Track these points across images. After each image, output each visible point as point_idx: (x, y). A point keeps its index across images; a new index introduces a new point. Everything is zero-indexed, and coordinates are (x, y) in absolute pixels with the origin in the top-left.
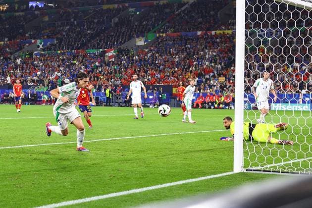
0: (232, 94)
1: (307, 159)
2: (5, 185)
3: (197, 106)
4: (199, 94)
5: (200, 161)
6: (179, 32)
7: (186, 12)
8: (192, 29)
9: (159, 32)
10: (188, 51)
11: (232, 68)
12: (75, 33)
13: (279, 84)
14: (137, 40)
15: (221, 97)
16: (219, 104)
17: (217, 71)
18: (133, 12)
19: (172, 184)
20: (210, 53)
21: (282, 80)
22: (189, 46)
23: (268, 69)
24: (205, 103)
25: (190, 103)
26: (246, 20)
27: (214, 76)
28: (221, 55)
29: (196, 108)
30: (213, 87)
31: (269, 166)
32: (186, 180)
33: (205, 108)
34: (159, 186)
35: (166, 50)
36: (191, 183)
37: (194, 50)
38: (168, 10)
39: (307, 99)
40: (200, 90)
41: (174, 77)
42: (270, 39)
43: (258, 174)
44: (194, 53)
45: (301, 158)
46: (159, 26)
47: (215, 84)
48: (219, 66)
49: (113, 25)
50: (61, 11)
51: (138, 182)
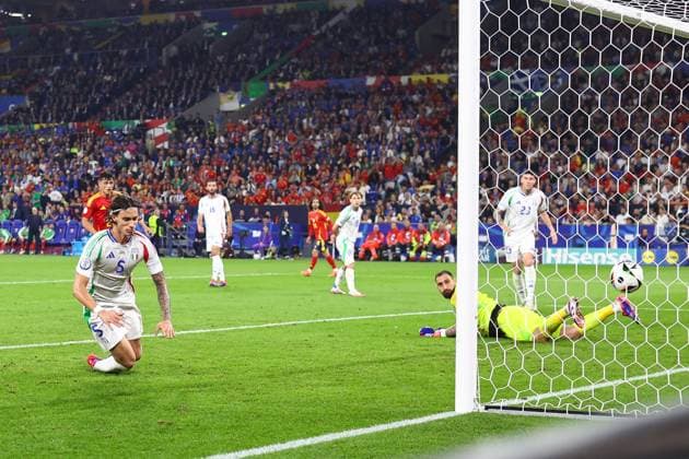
0: (449, 226)
1: (631, 379)
3: (367, 256)
4: (371, 226)
5: (376, 386)
6: (322, 78)
7: (339, 30)
8: (353, 72)
9: (275, 78)
10: (344, 123)
11: (450, 164)
12: (74, 82)
13: (560, 202)
14: (223, 98)
15: (424, 233)
16: (419, 251)
17: (414, 171)
18: (212, 30)
19: (308, 442)
20: (398, 129)
21: (569, 192)
22: (347, 111)
23: (537, 167)
24: (386, 248)
25: (351, 247)
26: (483, 49)
27: (406, 184)
28: (423, 134)
29: (363, 259)
30: (403, 210)
31: (539, 397)
33: (386, 259)
34: (279, 447)
35: (292, 122)
36: (354, 439)
37: (359, 122)
38: (296, 27)
39: (629, 238)
40: (373, 218)
41: (313, 185)
42: (539, 94)
43: (513, 416)
44: (359, 128)
45: (616, 378)
46: (275, 66)
47: (409, 203)
48: (419, 160)
49: (164, 63)
50: (42, 30)
51: (226, 437)
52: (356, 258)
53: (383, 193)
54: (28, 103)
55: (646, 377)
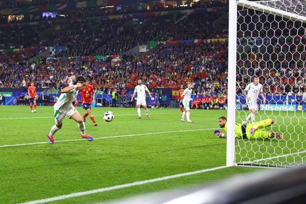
0: (225, 96)
1: (293, 154)
2: (20, 179)
3: (194, 107)
4: (196, 96)
5: (197, 156)
6: (177, 40)
7: (184, 22)
8: (189, 37)
9: (160, 40)
10: (186, 57)
11: (226, 73)
12: (84, 41)
13: (267, 87)
14: (140, 47)
15: (216, 98)
16: (214, 105)
17: (212, 75)
18: (136, 22)
19: (171, 177)
20: (206, 59)
21: (270, 83)
22: (187, 52)
23: (258, 73)
24: (202, 104)
25: (188, 104)
26: (238, 29)
27: (209, 80)
28: (216, 61)
29: (193, 108)
30: (208, 90)
31: (258, 161)
32: (183, 173)
33: (202, 108)
34: (160, 179)
35: (166, 57)
36: (188, 176)
37: (192, 56)
38: (167, 21)
39: (293, 101)
40: (196, 93)
41: (174, 80)
42: (259, 46)
43: (248, 168)
44: (191, 59)
45: (287, 153)
46: (160, 35)
47: (210, 87)
48: (214, 71)
50: (72, 21)
51: (140, 175)
52: (190, 108)
53: (200, 83)
54: (67, 49)
55: (298, 153)
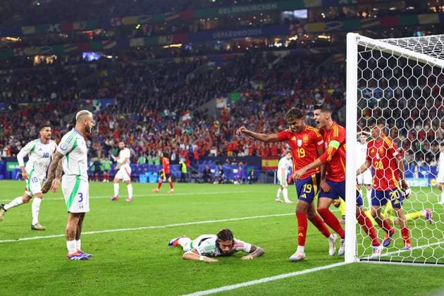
1: (431, 245)
7: (277, 67)
8: (284, 88)
12: (141, 92)
14: (218, 101)
18: (212, 66)
19: (271, 279)
32: (288, 273)
34: (256, 282)
35: (254, 114)
36: (294, 277)
39: (424, 173)
42: (378, 100)
43: (376, 264)
45: (424, 244)
46: (245, 84)
49: (187, 83)
50: (123, 65)
51: (229, 277)
54: (116, 103)
55: (439, 243)
